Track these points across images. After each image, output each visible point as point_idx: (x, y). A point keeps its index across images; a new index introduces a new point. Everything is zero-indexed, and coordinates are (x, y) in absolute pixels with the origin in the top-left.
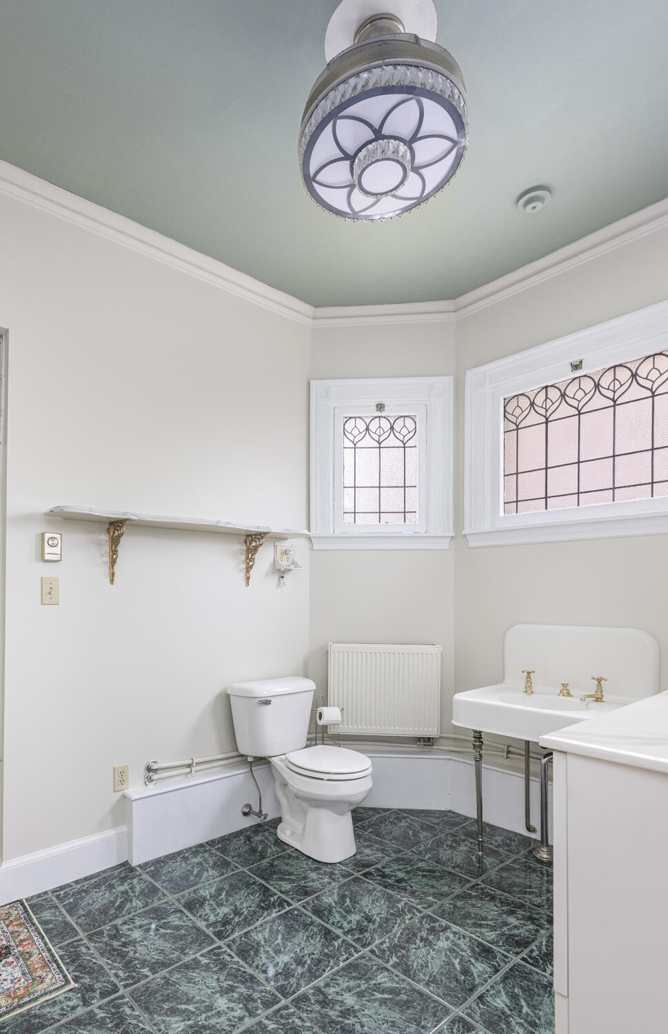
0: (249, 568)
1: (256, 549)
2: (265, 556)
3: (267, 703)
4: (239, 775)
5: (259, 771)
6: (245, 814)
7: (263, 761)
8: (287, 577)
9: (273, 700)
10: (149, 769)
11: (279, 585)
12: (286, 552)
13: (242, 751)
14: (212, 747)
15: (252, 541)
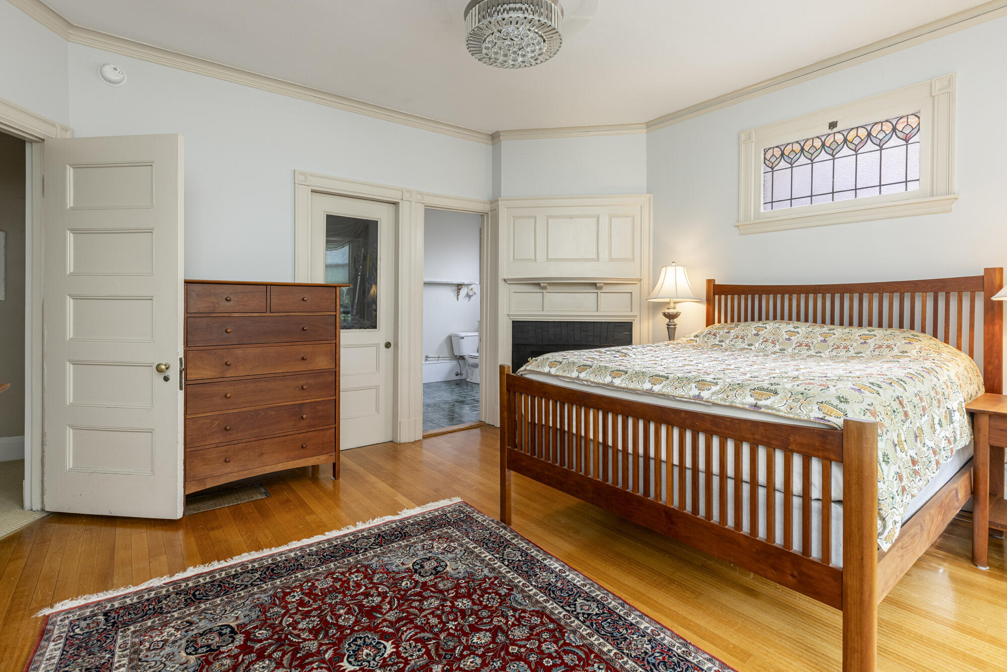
0: (458, 295)
1: (460, 289)
2: (464, 291)
3: (463, 338)
4: (454, 363)
5: (461, 362)
6: (457, 375)
7: (462, 358)
8: (472, 298)
9: (465, 338)
10: (427, 357)
11: (469, 301)
12: (472, 289)
13: (455, 354)
14: (446, 353)
15: (459, 286)
